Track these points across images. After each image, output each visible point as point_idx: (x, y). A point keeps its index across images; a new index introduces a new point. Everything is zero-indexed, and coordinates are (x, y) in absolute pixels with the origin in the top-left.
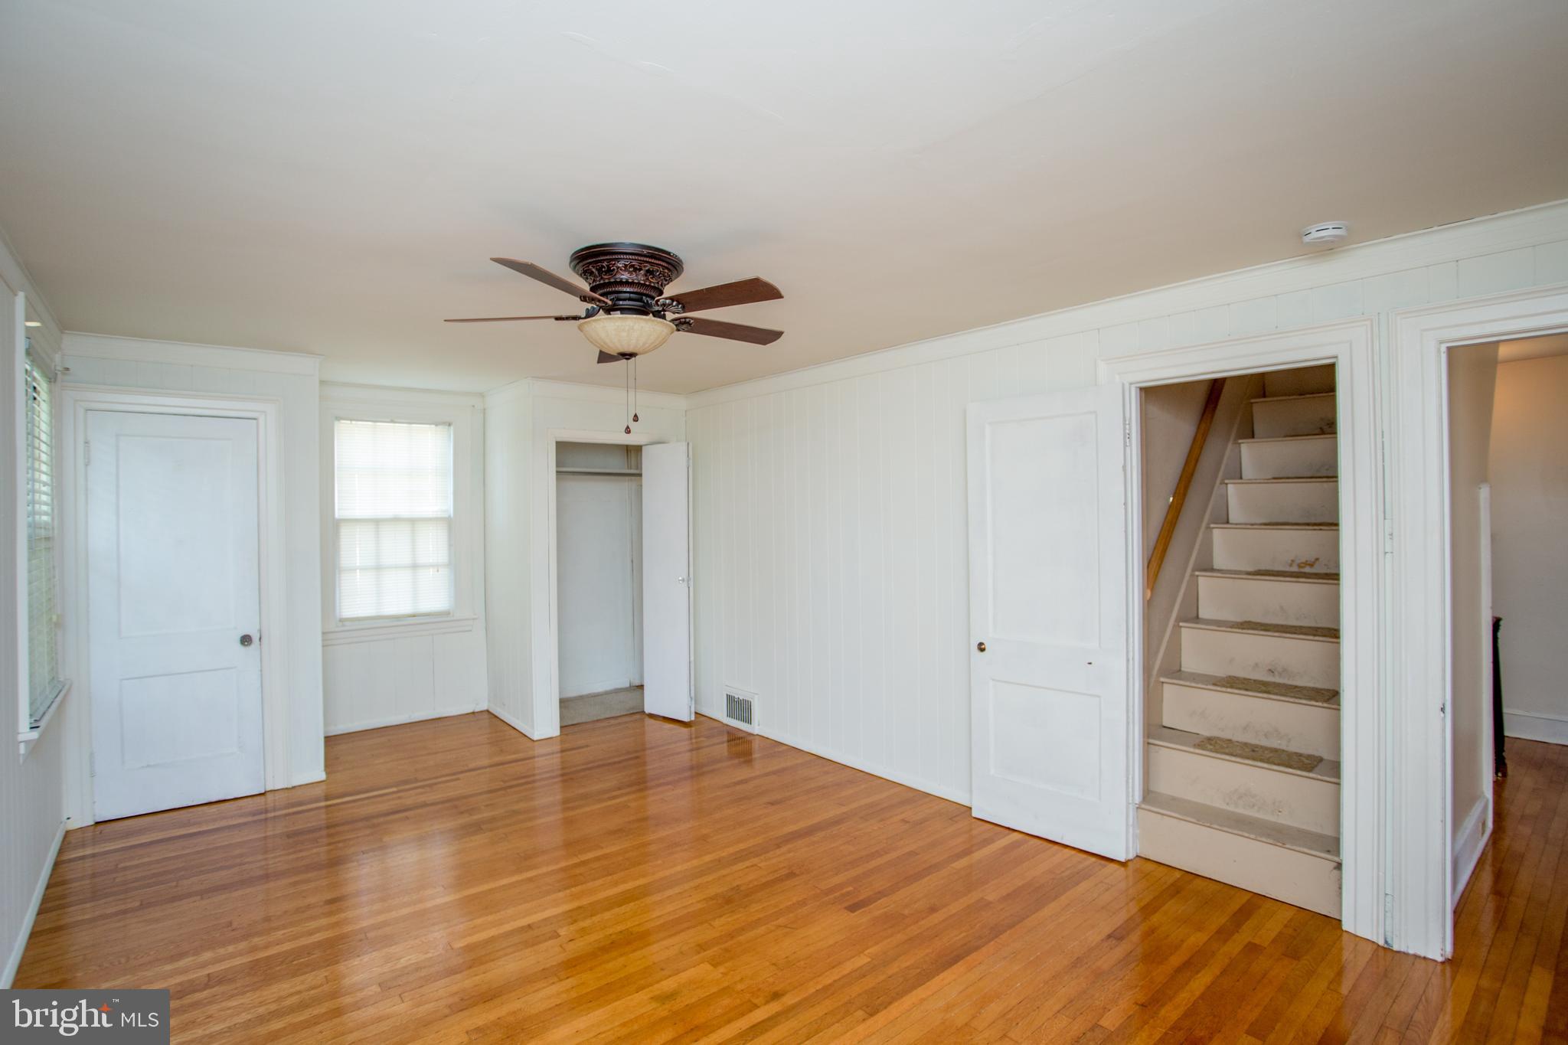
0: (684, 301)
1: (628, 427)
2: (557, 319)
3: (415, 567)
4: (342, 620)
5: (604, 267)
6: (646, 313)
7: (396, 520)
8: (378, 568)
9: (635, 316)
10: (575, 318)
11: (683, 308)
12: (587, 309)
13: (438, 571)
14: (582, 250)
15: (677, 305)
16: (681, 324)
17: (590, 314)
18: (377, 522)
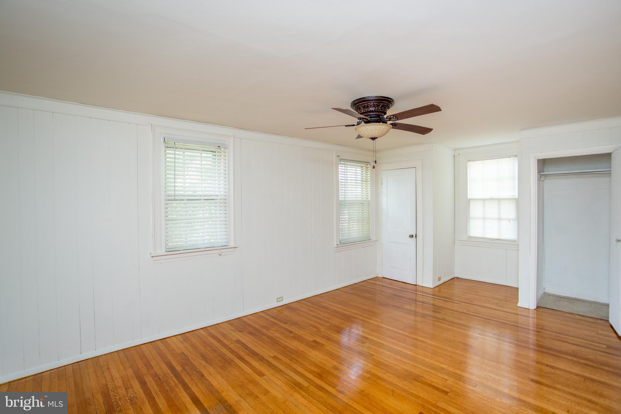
0: (397, 116)
1: (374, 166)
2: (346, 126)
3: (500, 219)
4: (470, 237)
5: (366, 106)
6: (379, 122)
7: (492, 199)
8: (484, 218)
9: (375, 123)
10: (353, 125)
11: (397, 119)
12: (358, 122)
13: (510, 222)
14: (357, 100)
15: (395, 118)
16: (395, 126)
17: (358, 124)
18: (484, 200)
